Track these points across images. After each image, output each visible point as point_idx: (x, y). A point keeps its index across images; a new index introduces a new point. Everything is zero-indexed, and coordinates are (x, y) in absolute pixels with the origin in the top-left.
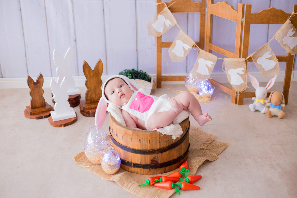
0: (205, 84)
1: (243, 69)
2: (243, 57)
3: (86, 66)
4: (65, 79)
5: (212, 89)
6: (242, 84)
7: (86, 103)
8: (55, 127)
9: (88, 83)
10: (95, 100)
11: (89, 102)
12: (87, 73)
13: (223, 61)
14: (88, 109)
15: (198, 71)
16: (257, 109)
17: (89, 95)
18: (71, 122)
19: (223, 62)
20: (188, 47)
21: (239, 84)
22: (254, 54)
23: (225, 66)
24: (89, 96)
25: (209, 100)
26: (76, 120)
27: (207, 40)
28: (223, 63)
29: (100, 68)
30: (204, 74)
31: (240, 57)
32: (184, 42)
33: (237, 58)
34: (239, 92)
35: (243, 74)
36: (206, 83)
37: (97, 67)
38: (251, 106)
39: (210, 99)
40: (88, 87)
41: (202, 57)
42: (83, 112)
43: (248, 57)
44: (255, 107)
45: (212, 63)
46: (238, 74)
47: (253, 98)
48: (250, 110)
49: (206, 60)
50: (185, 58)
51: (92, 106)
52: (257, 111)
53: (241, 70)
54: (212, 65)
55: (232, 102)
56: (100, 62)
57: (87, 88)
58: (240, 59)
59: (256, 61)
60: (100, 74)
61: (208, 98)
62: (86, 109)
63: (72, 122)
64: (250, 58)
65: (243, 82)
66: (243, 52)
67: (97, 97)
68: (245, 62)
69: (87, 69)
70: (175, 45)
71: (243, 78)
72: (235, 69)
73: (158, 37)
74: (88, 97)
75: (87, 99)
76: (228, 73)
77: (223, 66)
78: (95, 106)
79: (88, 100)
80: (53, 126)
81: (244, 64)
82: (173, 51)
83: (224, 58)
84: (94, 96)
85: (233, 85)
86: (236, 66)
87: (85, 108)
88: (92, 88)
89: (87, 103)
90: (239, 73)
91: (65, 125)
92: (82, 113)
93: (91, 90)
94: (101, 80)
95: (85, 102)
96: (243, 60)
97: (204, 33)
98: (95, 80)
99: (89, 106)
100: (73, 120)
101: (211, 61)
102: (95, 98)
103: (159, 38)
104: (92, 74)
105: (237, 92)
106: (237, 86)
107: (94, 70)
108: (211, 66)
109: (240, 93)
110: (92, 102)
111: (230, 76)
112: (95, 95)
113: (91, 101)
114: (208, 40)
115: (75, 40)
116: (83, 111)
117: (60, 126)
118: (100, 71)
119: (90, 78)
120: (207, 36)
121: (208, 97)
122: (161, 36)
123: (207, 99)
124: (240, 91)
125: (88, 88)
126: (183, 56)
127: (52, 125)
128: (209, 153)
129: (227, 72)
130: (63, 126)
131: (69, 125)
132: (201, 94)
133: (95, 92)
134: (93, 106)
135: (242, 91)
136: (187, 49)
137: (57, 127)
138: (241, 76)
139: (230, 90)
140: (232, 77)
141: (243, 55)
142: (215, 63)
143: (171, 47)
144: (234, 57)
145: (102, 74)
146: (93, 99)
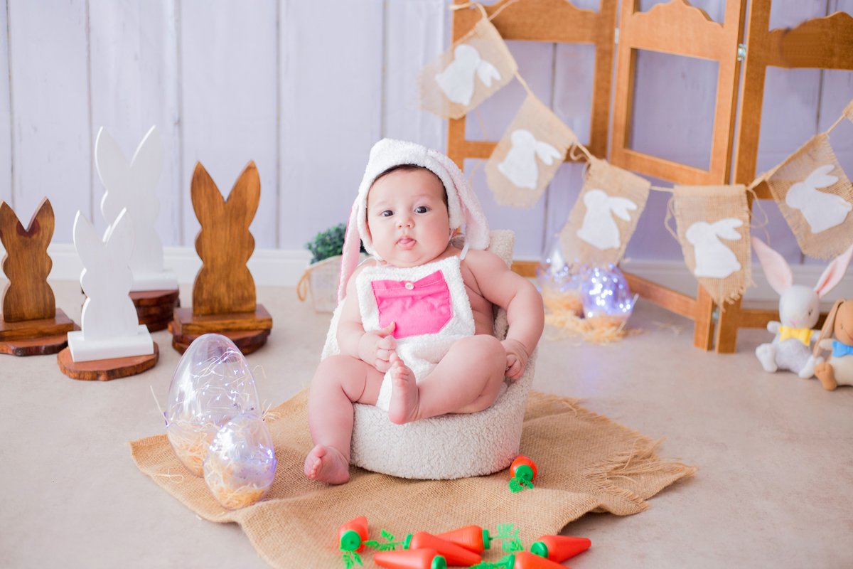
0: (605, 279)
1: (738, 223)
2: (739, 181)
3: (201, 180)
4: (125, 215)
5: (628, 301)
6: (733, 275)
7: (195, 314)
8: (75, 378)
9: (206, 243)
10: (226, 307)
11: (205, 309)
12: (205, 206)
13: (669, 195)
15: (585, 234)
16: (785, 361)
17: (204, 286)
18: (133, 367)
19: (671, 200)
20: (552, 154)
21: (722, 273)
22: (777, 173)
23: (677, 213)
24: (206, 287)
25: (618, 335)
26: (152, 363)
27: (615, 137)
28: (669, 205)
29: (251, 191)
30: (602, 245)
31: (727, 182)
32: (539, 137)
33: (718, 184)
34: (722, 301)
35: (738, 241)
36: (609, 276)
37: (238, 189)
38: (763, 352)
39: (620, 331)
40: (203, 254)
41: (599, 187)
42: (181, 342)
43: (756, 182)
44: (775, 354)
45: (633, 206)
46: (721, 239)
47: (771, 326)
48: (758, 365)
49: (610, 194)
50: (541, 192)
51: (215, 322)
52: (782, 370)
53: (731, 226)
54: (630, 212)
55: (697, 344)
56: (251, 169)
57: (202, 258)
58: (727, 187)
59: (782, 198)
60: (249, 214)
61: (614, 328)
62: (193, 331)
63: (138, 365)
64: (763, 184)
65: (737, 267)
66: (740, 164)
67: (232, 295)
68: (745, 199)
69: (203, 191)
70: (509, 146)
71: (736, 255)
72: (710, 221)
73: (452, 121)
74: (202, 294)
75: (196, 301)
76: (684, 238)
77: (668, 217)
78: (223, 324)
79: (200, 305)
80: (70, 377)
81: (742, 205)
82: (501, 167)
83: (671, 186)
84: (222, 289)
85: (702, 278)
86: (713, 212)
87: (190, 328)
88: (219, 259)
89: (197, 312)
90: (723, 235)
91: (113, 374)
92: (177, 345)
94: (250, 235)
95: (191, 311)
96: (738, 190)
97: (606, 114)
98: (230, 230)
99: (201, 323)
100: (140, 361)
101: (629, 196)
102: (226, 299)
103: (456, 125)
104: (220, 211)
105: (716, 301)
106: (716, 282)
107: (228, 199)
108: (627, 218)
109: (726, 304)
110: (216, 311)
111: (692, 247)
112: (228, 286)
113: (212, 309)
114: (620, 137)
115: (179, 123)
116: (182, 337)
117: (95, 376)
118: (249, 203)
119: (214, 225)
120: (615, 126)
121: (613, 325)
122: (463, 118)
123: (610, 332)
124: (728, 300)
125: (204, 259)
126: (532, 185)
127: (65, 373)
128: (614, 489)
129: (684, 233)
130: (102, 377)
131: (127, 376)
132: (590, 315)
133: (228, 277)
134: (219, 322)
135: (733, 300)
136: (548, 161)
137: (84, 379)
138: (732, 245)
139: (692, 302)
140: (699, 253)
141: (739, 174)
142: (643, 205)
143: (496, 153)
144: (706, 182)
145: (254, 212)
146: (220, 300)
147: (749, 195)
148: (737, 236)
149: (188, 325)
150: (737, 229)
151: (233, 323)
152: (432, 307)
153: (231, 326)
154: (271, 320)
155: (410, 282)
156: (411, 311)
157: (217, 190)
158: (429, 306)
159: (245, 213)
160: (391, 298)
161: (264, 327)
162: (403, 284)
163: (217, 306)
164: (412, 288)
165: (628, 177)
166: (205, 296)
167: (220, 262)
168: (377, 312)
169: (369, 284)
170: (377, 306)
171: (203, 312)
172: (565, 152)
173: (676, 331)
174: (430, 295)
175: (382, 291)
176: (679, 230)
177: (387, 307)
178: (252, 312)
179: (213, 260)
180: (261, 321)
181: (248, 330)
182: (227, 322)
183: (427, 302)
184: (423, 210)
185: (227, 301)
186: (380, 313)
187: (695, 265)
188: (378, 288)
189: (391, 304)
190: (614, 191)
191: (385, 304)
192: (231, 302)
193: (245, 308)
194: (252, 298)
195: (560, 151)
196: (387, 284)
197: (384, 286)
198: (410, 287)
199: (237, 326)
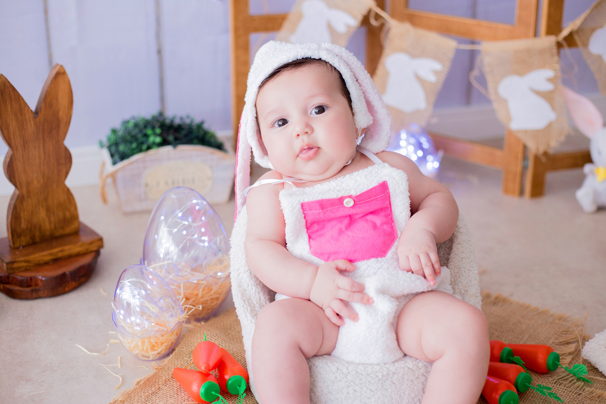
1: (550, 73)
2: (548, 33)
3: (6, 96)
9: (19, 166)
10: (48, 233)
11: (24, 240)
12: (13, 125)
14: (26, 270)
15: (390, 99)
17: (22, 215)
19: (479, 58)
20: (345, 22)
22: (583, 23)
23: (486, 69)
24: (24, 216)
27: (394, 1)
29: (63, 101)
30: (407, 108)
31: (536, 34)
33: (528, 37)
35: (552, 92)
40: (17, 179)
42: (8, 283)
43: (565, 33)
44: (595, 195)
45: (437, 66)
47: (588, 169)
49: (413, 56)
51: (42, 254)
53: (543, 77)
54: (436, 73)
55: (507, 191)
56: (60, 75)
57: (15, 185)
58: (535, 39)
59: (586, 45)
60: (62, 125)
62: (19, 268)
64: (571, 35)
65: (553, 116)
67: (53, 219)
68: (555, 50)
69: (9, 107)
70: (300, 17)
74: (20, 223)
75: (15, 232)
76: (497, 93)
77: (475, 74)
78: (51, 254)
79: (19, 236)
81: (552, 56)
83: (479, 43)
84: (42, 214)
86: (524, 65)
87: (16, 265)
88: (35, 182)
89: (17, 245)
90: (537, 87)
93: (29, 192)
94: (67, 150)
95: (9, 241)
96: (552, 40)
98: (44, 151)
99: (27, 258)
101: (435, 57)
102: (47, 224)
103: (240, 1)
104: (31, 128)
106: (536, 133)
108: (432, 78)
110: (37, 239)
111: (504, 102)
112: (48, 210)
113: (33, 238)
116: (8, 277)
118: (61, 114)
119: (25, 143)
125: (18, 185)
133: (46, 200)
134: (46, 253)
136: (341, 28)
138: (547, 96)
139: (498, 152)
141: (547, 26)
142: (448, 64)
143: (287, 25)
144: (512, 36)
145: (68, 123)
146: (40, 227)
147: (559, 45)
148: (549, 87)
149: (13, 263)
150: (550, 80)
151: (62, 251)
152: (375, 226)
153: (60, 255)
154: (101, 240)
155: (350, 197)
156: (349, 233)
157: (26, 104)
158: (370, 224)
159: (58, 126)
160: (323, 221)
161: (95, 249)
162: (341, 200)
163: (37, 234)
164: (352, 204)
165: (433, 39)
166: (24, 225)
167: (36, 185)
168: (305, 236)
169: (299, 206)
170: (305, 230)
171: (24, 243)
172: (360, 17)
173: (475, 180)
174: (372, 213)
175: (315, 213)
176: (490, 85)
177: (317, 231)
178: (76, 233)
179: (28, 184)
180: (91, 243)
181: (79, 255)
182: (55, 250)
183: (367, 221)
184: (321, 109)
185: (47, 226)
186: (310, 237)
187: (509, 118)
188: (311, 210)
189: (323, 227)
190: (416, 53)
191: (316, 227)
192: (53, 227)
193: (68, 230)
194: (75, 217)
195: (355, 17)
196: (323, 204)
197: (318, 207)
198: (349, 203)
199: (66, 253)
